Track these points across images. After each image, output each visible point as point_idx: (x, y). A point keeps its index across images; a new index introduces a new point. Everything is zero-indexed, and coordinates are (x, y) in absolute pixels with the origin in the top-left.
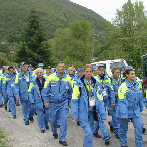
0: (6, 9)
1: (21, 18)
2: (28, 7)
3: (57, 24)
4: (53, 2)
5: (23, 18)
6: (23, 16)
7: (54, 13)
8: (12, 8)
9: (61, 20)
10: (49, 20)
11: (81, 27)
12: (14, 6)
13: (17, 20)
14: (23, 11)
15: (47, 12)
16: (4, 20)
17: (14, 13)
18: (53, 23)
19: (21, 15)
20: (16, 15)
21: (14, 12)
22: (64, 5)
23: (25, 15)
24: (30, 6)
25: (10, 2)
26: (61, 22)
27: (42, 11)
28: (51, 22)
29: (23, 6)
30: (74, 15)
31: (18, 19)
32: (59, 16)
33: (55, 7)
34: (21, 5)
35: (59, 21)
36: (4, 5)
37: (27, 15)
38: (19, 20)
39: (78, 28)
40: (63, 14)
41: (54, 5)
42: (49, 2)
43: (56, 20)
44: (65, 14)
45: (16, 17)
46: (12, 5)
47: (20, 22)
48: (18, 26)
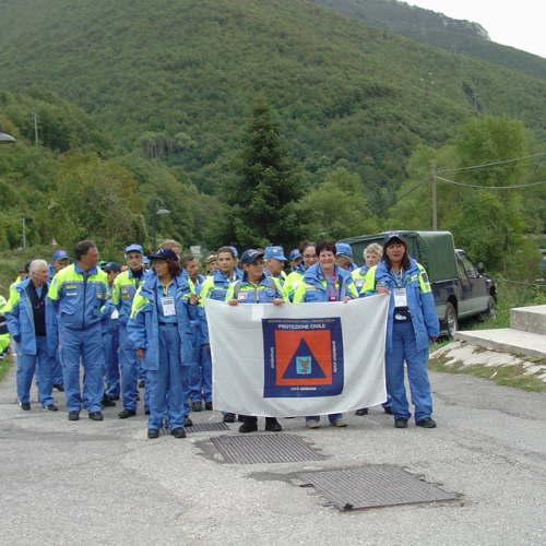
0: (253, 85)
1: (306, 112)
2: (329, 74)
3: (437, 129)
4: (422, 49)
5: (312, 113)
6: (313, 103)
7: (426, 89)
8: (275, 78)
9: (453, 115)
10: (405, 114)
11: (489, 141)
12: (281, 71)
13: (290, 120)
14: (314, 87)
15: (400, 88)
16: (244, 122)
17: (281, 96)
18: (423, 126)
19: (304, 101)
20: (286, 104)
21: (282, 92)
22: (464, 57)
23: (319, 100)
24: (339, 66)
25: (267, 59)
26: (453, 121)
27: (380, 83)
28: (413, 123)
29: (311, 69)
30: (502, 92)
31: (294, 118)
32: (447, 100)
33: (431, 67)
34: (306, 65)
35: (445, 117)
36: (245, 70)
37: (327, 100)
38: (298, 121)
39: (479, 144)
40: (460, 91)
41: (429, 57)
42: (410, 49)
43: (432, 114)
44: (468, 91)
45: (287, 111)
46: (274, 68)
47: (303, 128)
48: (296, 140)
